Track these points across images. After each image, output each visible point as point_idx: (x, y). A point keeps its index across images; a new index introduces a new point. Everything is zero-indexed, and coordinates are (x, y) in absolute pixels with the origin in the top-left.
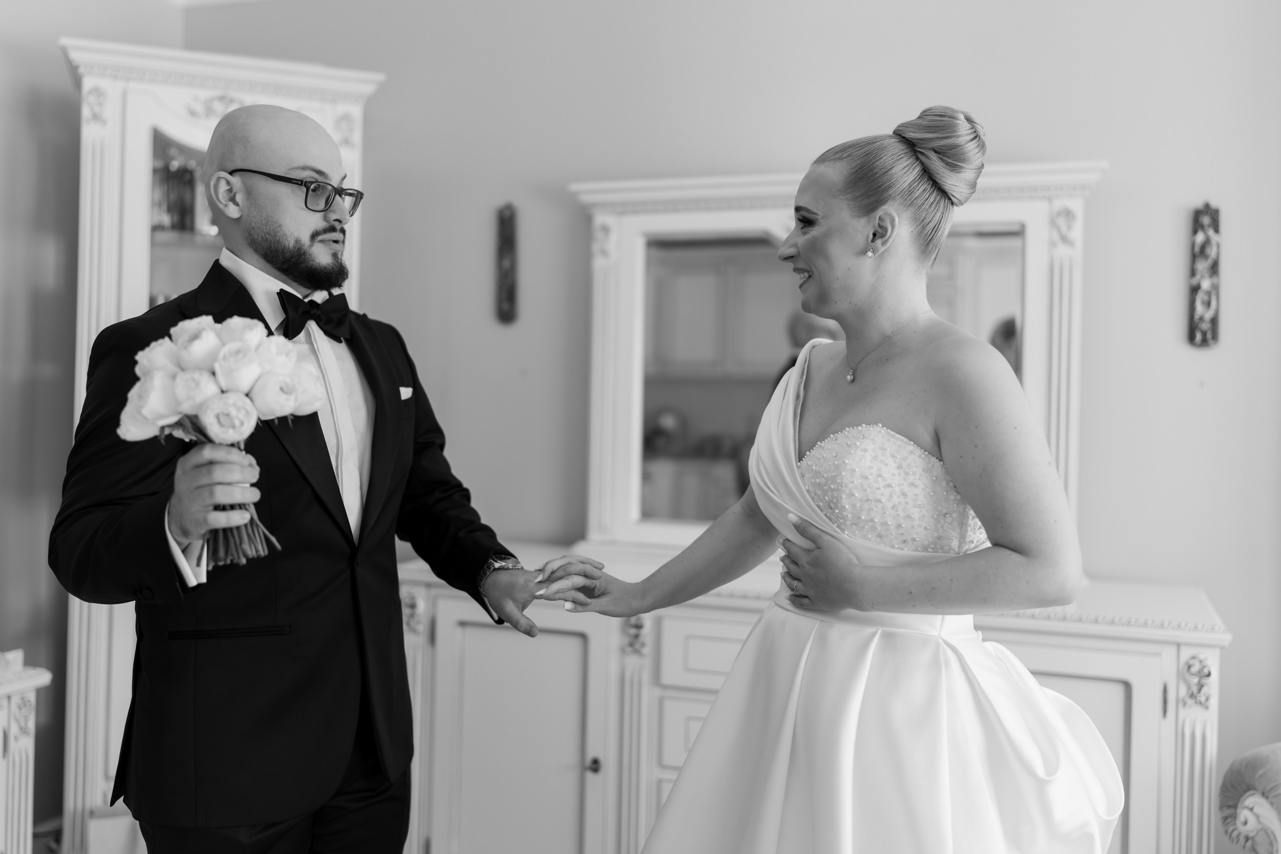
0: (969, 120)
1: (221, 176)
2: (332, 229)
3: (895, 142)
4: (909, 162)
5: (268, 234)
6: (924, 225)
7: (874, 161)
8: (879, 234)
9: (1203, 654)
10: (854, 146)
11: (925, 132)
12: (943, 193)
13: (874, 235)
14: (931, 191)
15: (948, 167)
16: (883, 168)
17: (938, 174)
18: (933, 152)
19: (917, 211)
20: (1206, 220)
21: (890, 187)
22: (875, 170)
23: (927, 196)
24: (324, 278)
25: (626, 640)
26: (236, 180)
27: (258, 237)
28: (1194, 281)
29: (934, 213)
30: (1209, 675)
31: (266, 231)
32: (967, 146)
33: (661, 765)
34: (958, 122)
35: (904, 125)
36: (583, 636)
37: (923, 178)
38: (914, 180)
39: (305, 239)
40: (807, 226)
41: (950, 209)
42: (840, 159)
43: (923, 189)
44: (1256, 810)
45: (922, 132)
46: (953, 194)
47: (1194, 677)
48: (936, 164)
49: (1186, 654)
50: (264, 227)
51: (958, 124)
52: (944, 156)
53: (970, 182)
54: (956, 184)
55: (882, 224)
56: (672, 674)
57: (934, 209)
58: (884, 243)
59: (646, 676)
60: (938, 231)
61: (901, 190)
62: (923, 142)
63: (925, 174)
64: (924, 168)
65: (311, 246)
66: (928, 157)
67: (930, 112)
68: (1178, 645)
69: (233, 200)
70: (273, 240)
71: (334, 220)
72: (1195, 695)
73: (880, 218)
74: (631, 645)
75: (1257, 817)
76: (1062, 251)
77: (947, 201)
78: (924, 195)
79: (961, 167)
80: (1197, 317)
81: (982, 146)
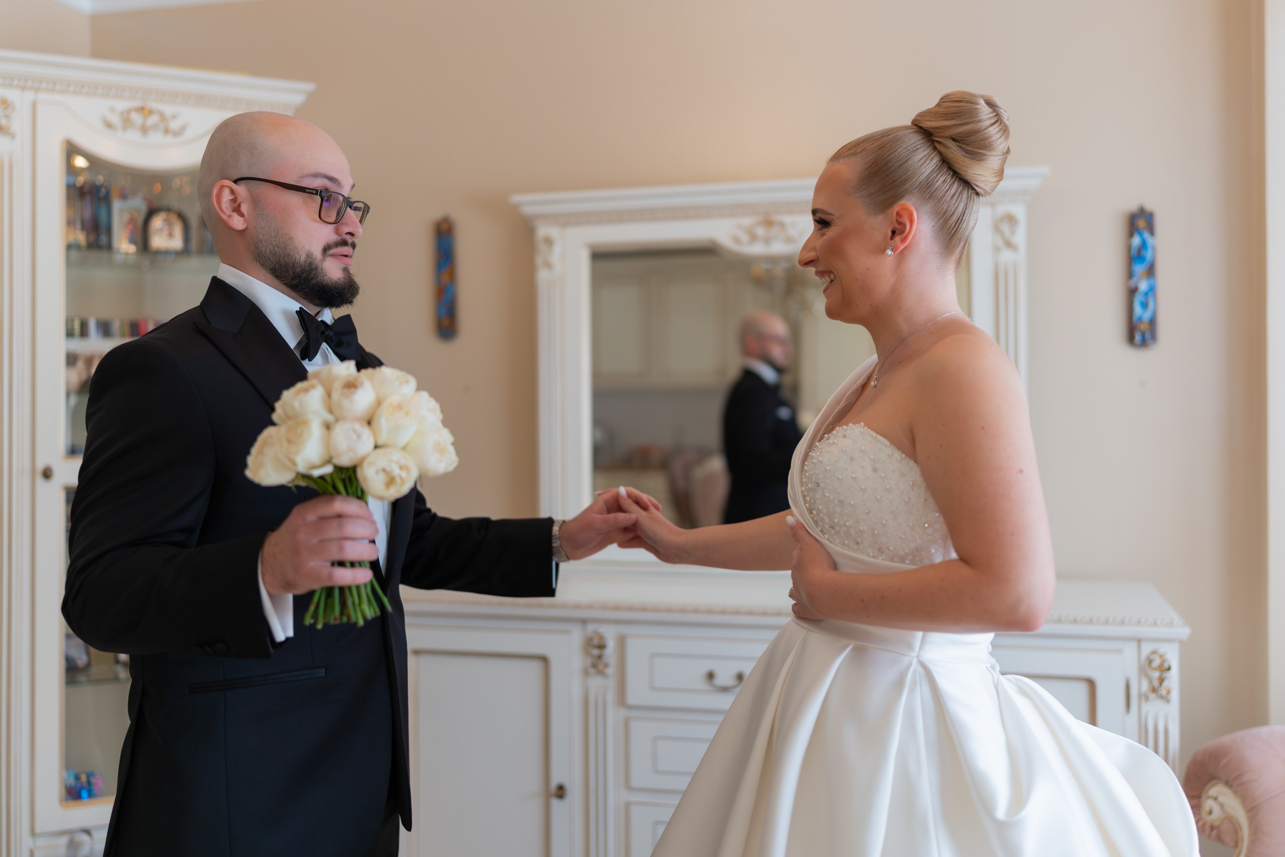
0: (990, 104)
1: (225, 185)
2: (344, 243)
3: (910, 133)
4: (925, 153)
5: (278, 247)
6: (945, 219)
7: (888, 154)
8: (898, 231)
9: (1163, 648)
10: (868, 140)
11: (942, 120)
12: (966, 184)
13: (894, 232)
14: (951, 182)
15: (968, 155)
16: (898, 161)
17: (958, 163)
18: (952, 141)
19: (937, 204)
20: (1141, 223)
21: (906, 181)
22: (890, 164)
23: (947, 188)
24: (336, 294)
25: (589, 661)
26: (241, 189)
27: (266, 250)
28: (1132, 283)
29: (956, 205)
30: (1169, 669)
31: (275, 243)
32: (988, 130)
33: (628, 787)
34: (979, 106)
35: (922, 115)
36: (544, 660)
37: (941, 169)
38: (932, 171)
39: (317, 252)
40: (824, 227)
41: (974, 199)
42: (855, 154)
43: (943, 180)
44: (1221, 799)
45: (939, 120)
46: (976, 184)
47: (1155, 671)
48: (955, 152)
49: (1147, 649)
50: (273, 240)
51: (976, 109)
52: (963, 144)
53: (995, 170)
54: (978, 173)
55: (900, 220)
56: (637, 693)
57: (957, 201)
58: (903, 240)
59: (611, 697)
60: (962, 224)
61: (918, 183)
62: (939, 130)
63: (944, 164)
64: (942, 158)
65: (323, 260)
66: (945, 146)
67: (948, 99)
68: (1139, 641)
69: (237, 210)
70: (282, 254)
71: (346, 234)
72: (1157, 690)
73: (898, 214)
74: (594, 666)
75: (1222, 806)
76: (1007, 256)
77: (970, 191)
78: (944, 187)
79: (983, 155)
80: (1135, 317)
81: (1005, 130)
